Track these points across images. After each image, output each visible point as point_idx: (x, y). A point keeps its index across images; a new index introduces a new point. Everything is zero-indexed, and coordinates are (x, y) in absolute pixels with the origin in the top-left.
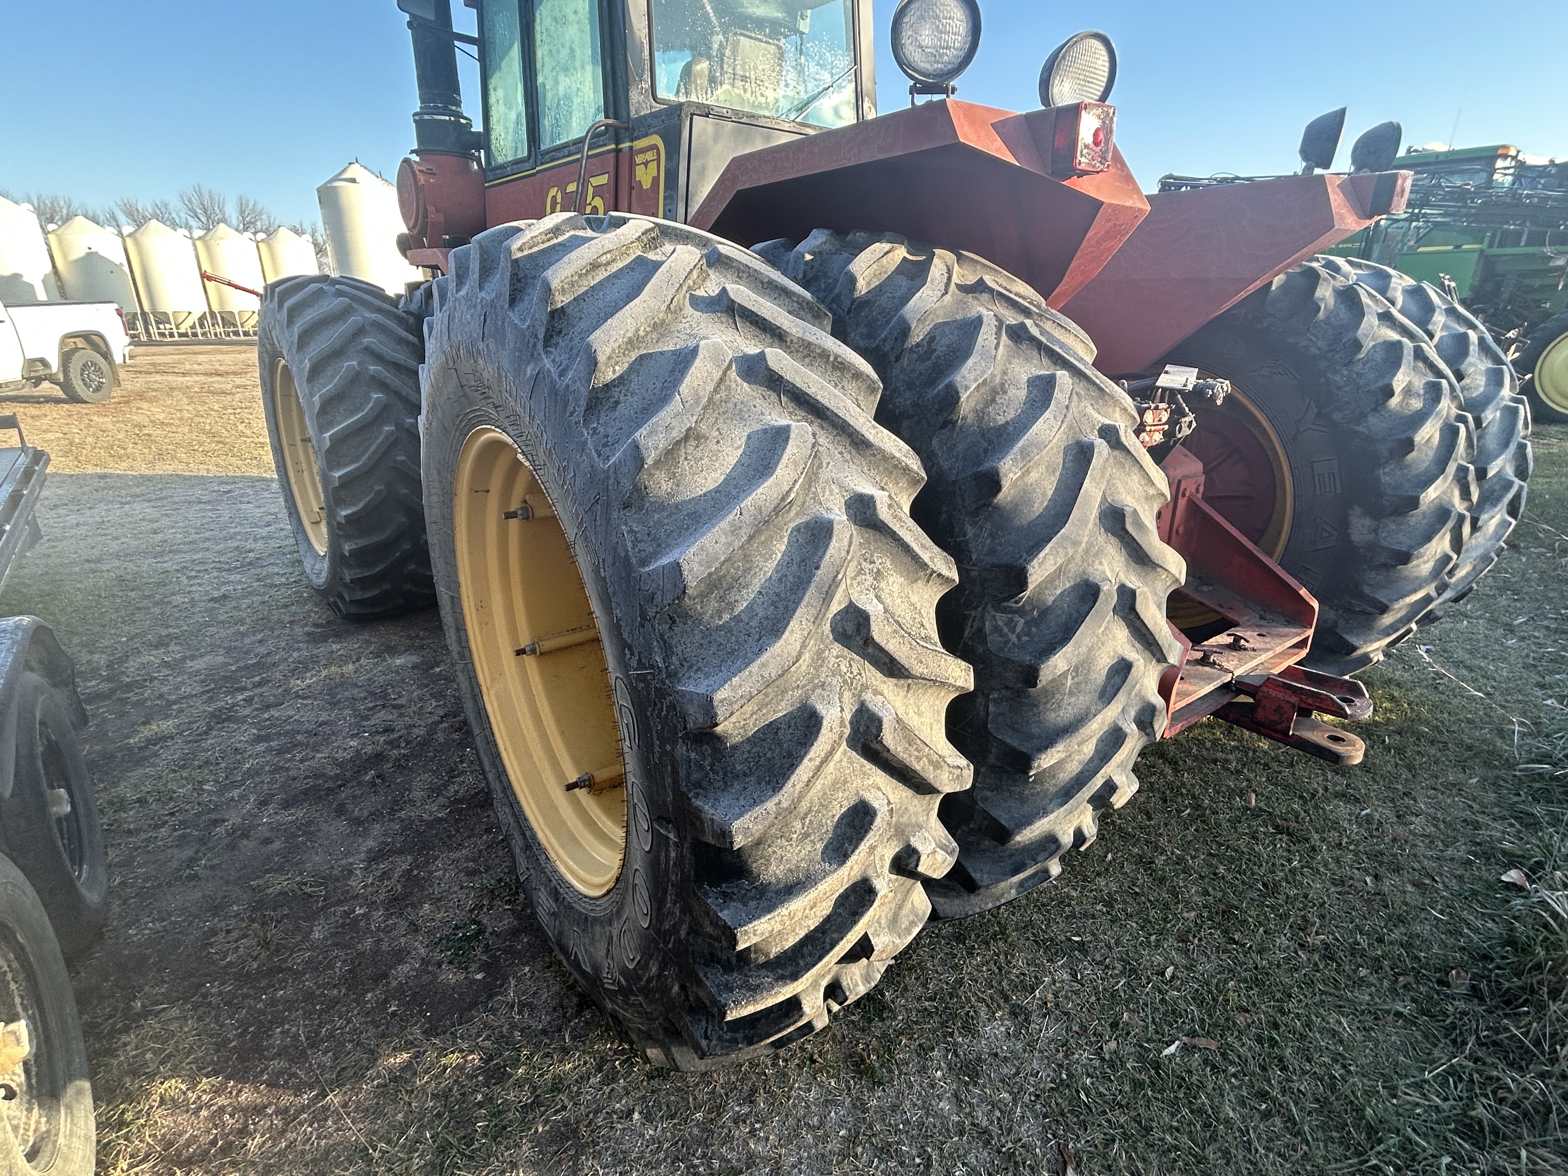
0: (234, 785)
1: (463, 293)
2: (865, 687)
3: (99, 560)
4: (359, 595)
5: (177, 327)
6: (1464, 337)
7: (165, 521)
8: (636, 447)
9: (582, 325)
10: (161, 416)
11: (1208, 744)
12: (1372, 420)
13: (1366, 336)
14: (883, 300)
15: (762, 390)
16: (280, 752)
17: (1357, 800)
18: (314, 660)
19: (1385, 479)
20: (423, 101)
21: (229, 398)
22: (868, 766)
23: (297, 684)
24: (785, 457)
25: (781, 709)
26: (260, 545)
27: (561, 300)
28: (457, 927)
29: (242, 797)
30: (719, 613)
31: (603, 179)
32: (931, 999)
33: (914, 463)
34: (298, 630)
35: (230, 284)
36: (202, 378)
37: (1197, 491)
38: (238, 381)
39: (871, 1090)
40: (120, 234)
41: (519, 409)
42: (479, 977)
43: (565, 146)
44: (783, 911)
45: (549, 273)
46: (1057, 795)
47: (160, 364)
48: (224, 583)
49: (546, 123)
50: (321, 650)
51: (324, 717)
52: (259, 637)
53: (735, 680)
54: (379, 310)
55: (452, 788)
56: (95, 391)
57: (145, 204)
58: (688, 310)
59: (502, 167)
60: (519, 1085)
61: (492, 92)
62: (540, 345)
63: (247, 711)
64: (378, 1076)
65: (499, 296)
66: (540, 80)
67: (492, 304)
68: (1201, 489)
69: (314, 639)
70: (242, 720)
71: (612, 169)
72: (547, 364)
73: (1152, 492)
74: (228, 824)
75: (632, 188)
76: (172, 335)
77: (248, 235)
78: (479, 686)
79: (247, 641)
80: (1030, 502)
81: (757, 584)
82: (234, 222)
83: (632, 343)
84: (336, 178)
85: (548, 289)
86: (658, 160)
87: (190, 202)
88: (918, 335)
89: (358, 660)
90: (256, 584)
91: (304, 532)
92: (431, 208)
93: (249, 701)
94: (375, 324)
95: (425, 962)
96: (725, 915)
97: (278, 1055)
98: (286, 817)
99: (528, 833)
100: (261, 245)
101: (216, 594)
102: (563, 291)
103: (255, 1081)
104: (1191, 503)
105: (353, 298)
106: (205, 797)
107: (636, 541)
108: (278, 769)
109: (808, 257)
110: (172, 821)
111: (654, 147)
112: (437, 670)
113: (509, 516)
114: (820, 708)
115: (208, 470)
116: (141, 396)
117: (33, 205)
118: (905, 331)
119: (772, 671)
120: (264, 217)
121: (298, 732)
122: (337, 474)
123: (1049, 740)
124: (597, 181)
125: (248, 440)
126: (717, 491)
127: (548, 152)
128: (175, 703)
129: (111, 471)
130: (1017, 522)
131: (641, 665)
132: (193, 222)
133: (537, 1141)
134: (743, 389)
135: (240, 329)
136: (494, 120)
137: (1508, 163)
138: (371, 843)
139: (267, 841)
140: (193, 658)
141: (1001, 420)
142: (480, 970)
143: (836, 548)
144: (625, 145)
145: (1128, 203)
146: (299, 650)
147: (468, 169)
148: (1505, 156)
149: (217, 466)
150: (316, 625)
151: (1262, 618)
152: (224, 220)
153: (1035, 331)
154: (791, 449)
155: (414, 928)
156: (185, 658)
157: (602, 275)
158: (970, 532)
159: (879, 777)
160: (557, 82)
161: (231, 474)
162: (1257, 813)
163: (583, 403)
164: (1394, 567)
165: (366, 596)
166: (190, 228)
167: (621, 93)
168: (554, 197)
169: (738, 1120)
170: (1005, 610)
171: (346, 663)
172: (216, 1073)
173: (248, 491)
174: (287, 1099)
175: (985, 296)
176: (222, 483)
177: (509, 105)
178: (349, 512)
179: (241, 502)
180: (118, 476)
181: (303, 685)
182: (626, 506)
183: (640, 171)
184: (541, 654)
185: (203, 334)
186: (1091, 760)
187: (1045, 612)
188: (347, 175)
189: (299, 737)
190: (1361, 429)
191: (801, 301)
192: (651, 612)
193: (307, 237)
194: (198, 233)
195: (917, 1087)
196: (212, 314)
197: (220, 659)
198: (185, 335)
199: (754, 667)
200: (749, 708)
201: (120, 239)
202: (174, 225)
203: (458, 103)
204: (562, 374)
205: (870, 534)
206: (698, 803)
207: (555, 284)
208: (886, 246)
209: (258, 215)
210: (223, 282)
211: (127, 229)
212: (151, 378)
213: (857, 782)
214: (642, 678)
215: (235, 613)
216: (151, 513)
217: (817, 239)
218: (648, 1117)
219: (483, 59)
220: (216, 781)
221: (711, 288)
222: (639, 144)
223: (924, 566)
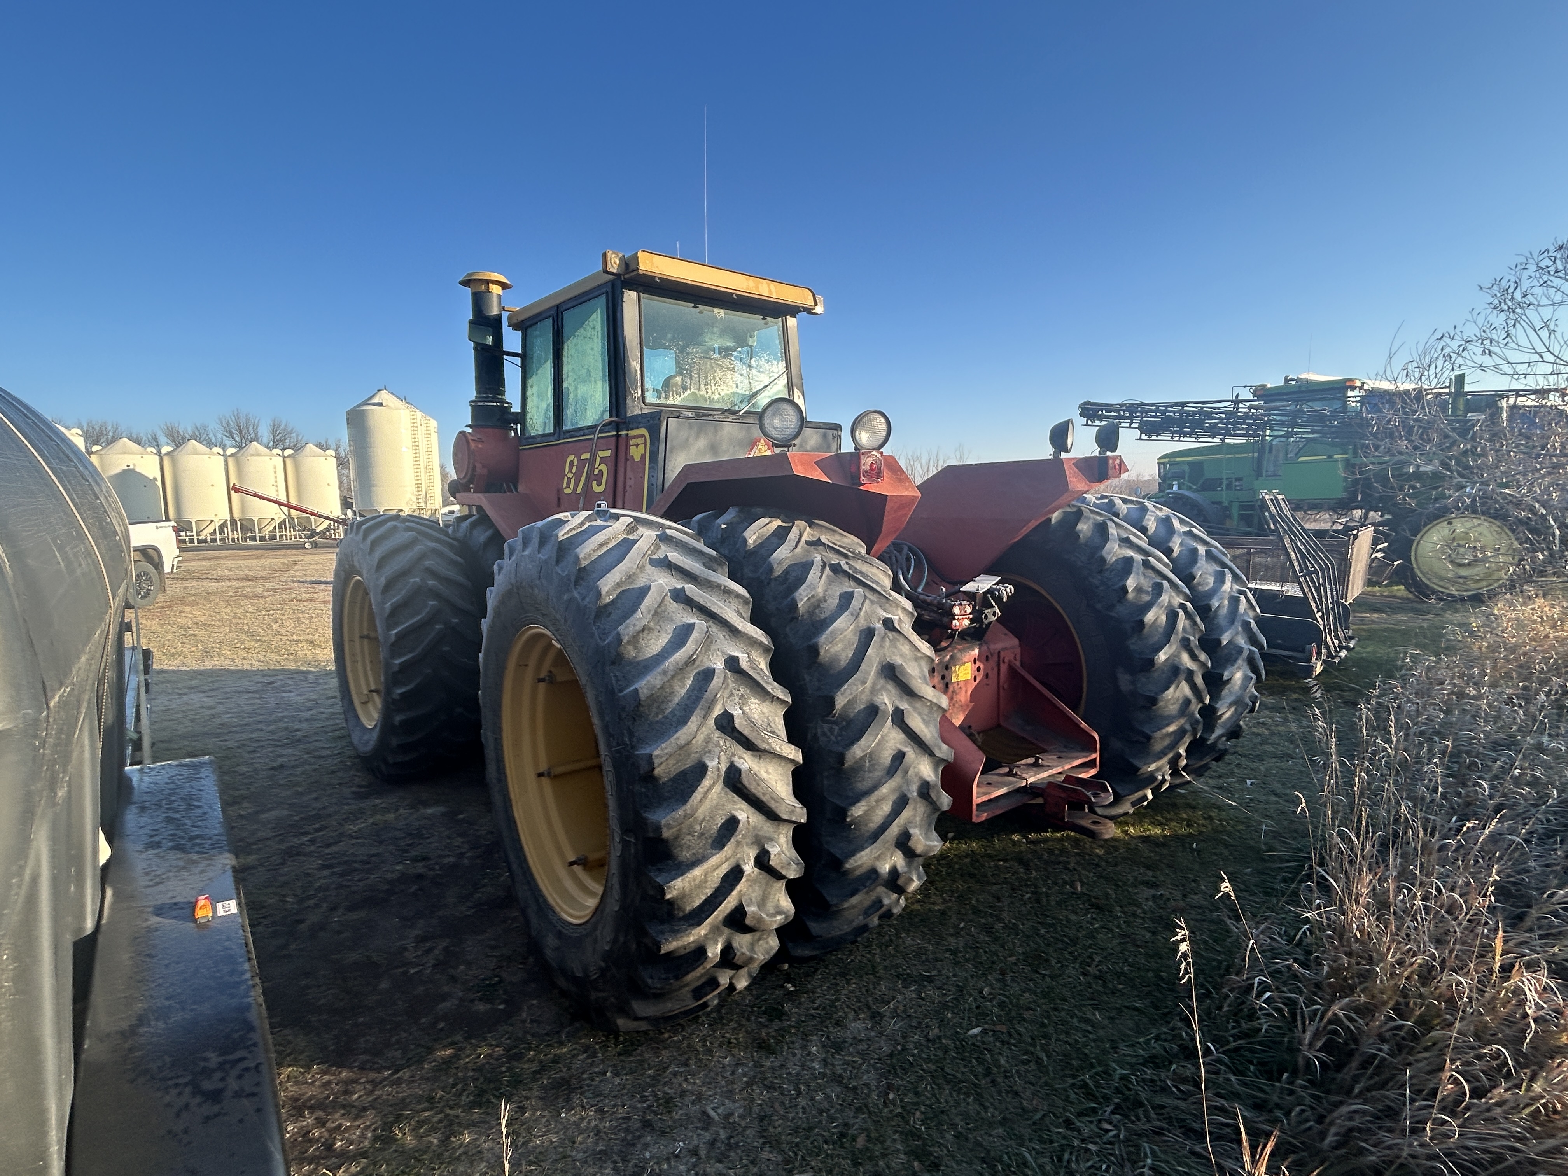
0: (309, 898)
1: (526, 553)
2: (734, 755)
3: (169, 741)
4: (400, 758)
5: (198, 534)
6: (1195, 551)
7: (221, 708)
8: (618, 634)
9: (594, 575)
10: (203, 619)
11: (1057, 852)
12: (1119, 608)
13: (1109, 554)
14: (763, 551)
15: (682, 606)
16: (342, 875)
17: (1157, 886)
18: (362, 811)
19: (1133, 647)
20: (478, 391)
21: (262, 601)
22: (736, 798)
23: (351, 828)
24: (691, 639)
25: (688, 764)
26: (305, 726)
27: (584, 563)
28: (485, 979)
29: (317, 906)
30: (657, 715)
31: (608, 453)
32: (816, 1009)
33: (764, 639)
34: (346, 791)
35: (255, 495)
36: (234, 583)
37: (1015, 659)
38: (268, 585)
39: (767, 1058)
40: (159, 453)
41: (558, 617)
42: (501, 1007)
43: (582, 429)
44: (689, 876)
45: (578, 550)
46: (869, 838)
47: (194, 571)
48: (279, 756)
49: (569, 413)
50: (366, 804)
51: (374, 851)
52: (315, 795)
53: (664, 745)
54: (437, 540)
55: (477, 896)
56: (143, 597)
57: (186, 427)
58: (648, 566)
59: (534, 437)
60: (531, 1061)
61: (529, 388)
62: (572, 585)
63: (312, 848)
64: (435, 1061)
65: (550, 558)
66: (565, 385)
67: (546, 562)
68: (1018, 657)
69: (358, 796)
70: (310, 854)
71: (613, 447)
72: (576, 595)
73: (919, 655)
74: (308, 923)
75: (627, 460)
76: (192, 541)
77: (277, 451)
78: (510, 800)
79: (305, 799)
80: (839, 660)
81: (676, 700)
82: (265, 440)
83: (618, 585)
84: (366, 403)
85: (577, 558)
86: (645, 444)
87: (228, 424)
88: (778, 571)
89: (397, 810)
90: (306, 756)
91: (354, 710)
92: (478, 465)
93: (312, 841)
94: (434, 551)
95: (461, 1000)
96: (659, 880)
97: (364, 1053)
98: (354, 916)
99: (541, 900)
100: (288, 461)
101: (275, 764)
102: (585, 559)
103: (350, 1068)
104: (1011, 668)
105: (420, 532)
106: (288, 906)
107: (617, 681)
108: (341, 886)
109: (724, 526)
110: (265, 922)
111: (643, 436)
112: (461, 816)
113: (541, 680)
114: (708, 763)
115: (251, 665)
116: (182, 601)
117: (82, 429)
118: (771, 569)
119: (682, 742)
120: (294, 435)
121: (355, 862)
122: (398, 662)
123: (857, 800)
124: (602, 454)
125: (284, 638)
126: (657, 655)
127: (569, 431)
128: (254, 844)
129: (165, 668)
130: (832, 672)
131: (618, 744)
132: (228, 442)
133: (544, 1088)
134: (673, 606)
135: (258, 535)
136: (529, 407)
137: (1356, 392)
138: (416, 932)
139: (339, 933)
140: (263, 812)
141: (823, 617)
142: (501, 1004)
143: (716, 681)
144: (623, 433)
145: (906, 493)
146: (348, 804)
147: (507, 435)
148: (1353, 388)
149: (259, 661)
150: (359, 786)
151: (1065, 747)
152: (256, 439)
153: (846, 567)
154: (695, 635)
155: (453, 979)
156: (257, 813)
157: (605, 549)
158: (807, 678)
159: (743, 805)
160: (576, 388)
161: (272, 667)
162: (1079, 896)
163: (593, 614)
164: (1150, 708)
165: (407, 759)
166: (224, 449)
167: (621, 401)
168: (572, 462)
169: (675, 1074)
170: (829, 722)
171: (389, 812)
172: (321, 1063)
173: (290, 682)
174: (373, 1075)
175: (821, 548)
176: (265, 676)
177: (541, 396)
178: (403, 690)
179: (284, 692)
180: (173, 671)
181: (355, 829)
182: (613, 663)
183: (633, 450)
184: (556, 776)
185: (222, 540)
186: (889, 815)
187: (850, 722)
188: (376, 400)
189: (356, 865)
190: (1113, 614)
191: (711, 558)
192: (624, 715)
193: (331, 452)
194: (231, 451)
195: (799, 1056)
196: (233, 522)
197: (285, 812)
198: (205, 541)
199: (673, 739)
200: (672, 762)
201: (157, 458)
202: (210, 445)
203: (503, 393)
204: (583, 599)
205: (737, 676)
206: (645, 815)
207: (581, 556)
208: (767, 520)
209: (288, 433)
210: (248, 493)
211: (165, 449)
212: (189, 584)
213: (729, 807)
214: (618, 751)
215: (291, 778)
216: (209, 702)
217: (731, 514)
218: (616, 1074)
219: (524, 367)
220: (295, 896)
221: (660, 555)
222: (632, 433)
223: (768, 693)
